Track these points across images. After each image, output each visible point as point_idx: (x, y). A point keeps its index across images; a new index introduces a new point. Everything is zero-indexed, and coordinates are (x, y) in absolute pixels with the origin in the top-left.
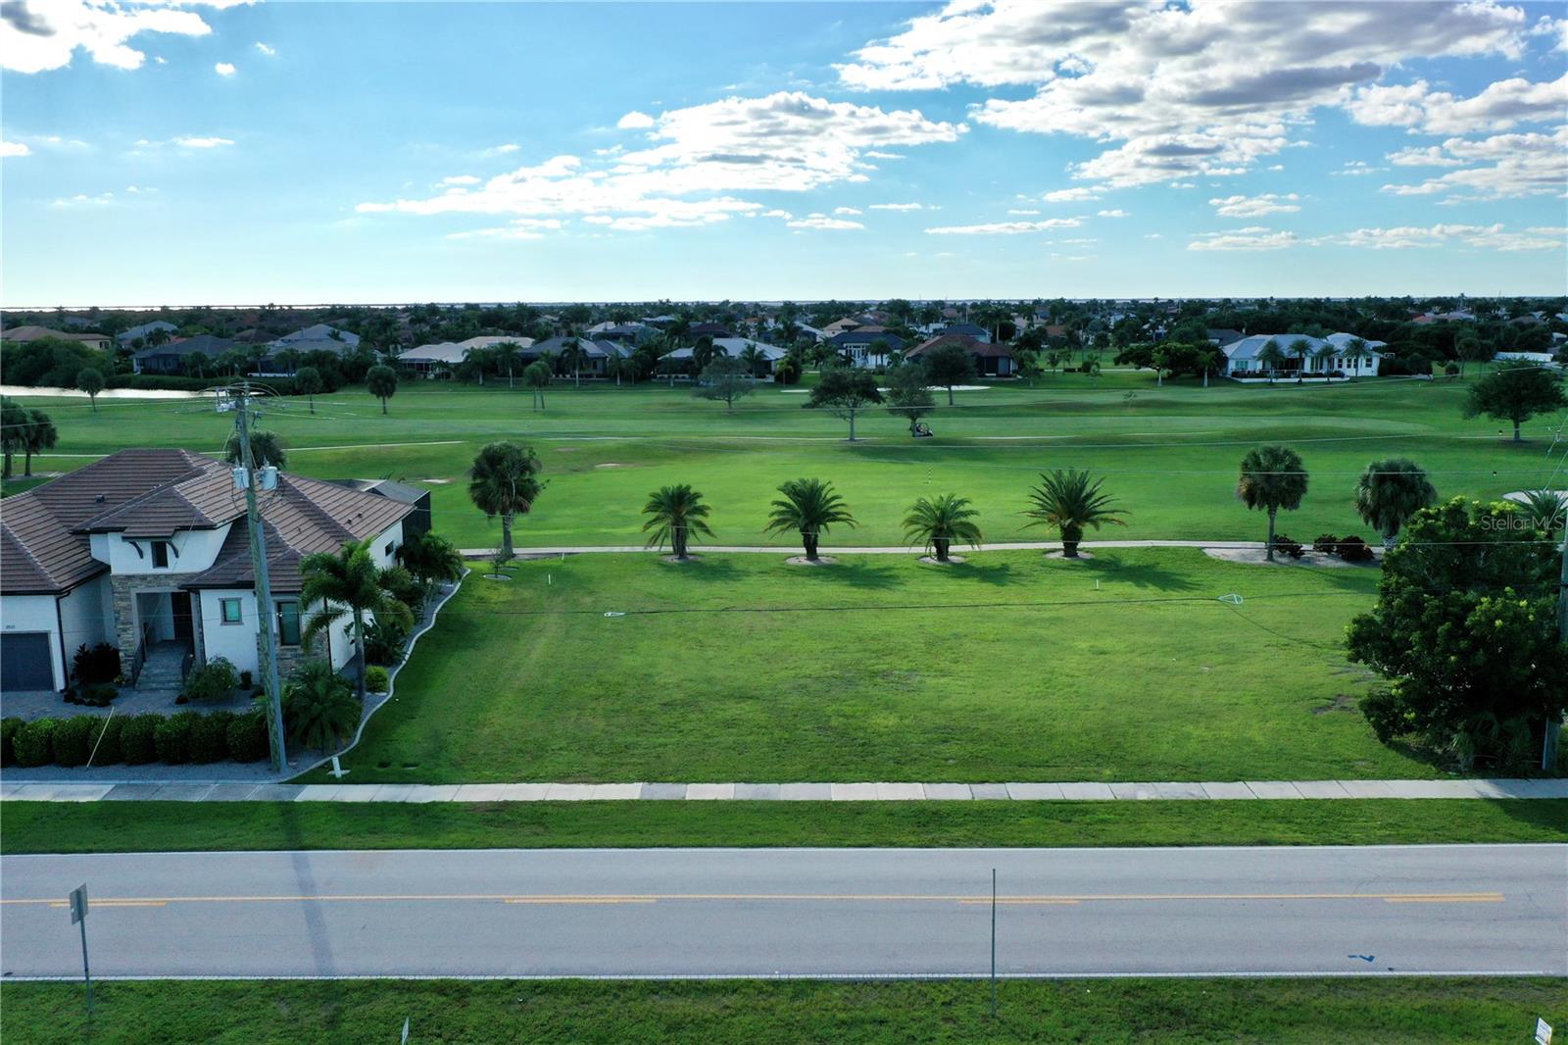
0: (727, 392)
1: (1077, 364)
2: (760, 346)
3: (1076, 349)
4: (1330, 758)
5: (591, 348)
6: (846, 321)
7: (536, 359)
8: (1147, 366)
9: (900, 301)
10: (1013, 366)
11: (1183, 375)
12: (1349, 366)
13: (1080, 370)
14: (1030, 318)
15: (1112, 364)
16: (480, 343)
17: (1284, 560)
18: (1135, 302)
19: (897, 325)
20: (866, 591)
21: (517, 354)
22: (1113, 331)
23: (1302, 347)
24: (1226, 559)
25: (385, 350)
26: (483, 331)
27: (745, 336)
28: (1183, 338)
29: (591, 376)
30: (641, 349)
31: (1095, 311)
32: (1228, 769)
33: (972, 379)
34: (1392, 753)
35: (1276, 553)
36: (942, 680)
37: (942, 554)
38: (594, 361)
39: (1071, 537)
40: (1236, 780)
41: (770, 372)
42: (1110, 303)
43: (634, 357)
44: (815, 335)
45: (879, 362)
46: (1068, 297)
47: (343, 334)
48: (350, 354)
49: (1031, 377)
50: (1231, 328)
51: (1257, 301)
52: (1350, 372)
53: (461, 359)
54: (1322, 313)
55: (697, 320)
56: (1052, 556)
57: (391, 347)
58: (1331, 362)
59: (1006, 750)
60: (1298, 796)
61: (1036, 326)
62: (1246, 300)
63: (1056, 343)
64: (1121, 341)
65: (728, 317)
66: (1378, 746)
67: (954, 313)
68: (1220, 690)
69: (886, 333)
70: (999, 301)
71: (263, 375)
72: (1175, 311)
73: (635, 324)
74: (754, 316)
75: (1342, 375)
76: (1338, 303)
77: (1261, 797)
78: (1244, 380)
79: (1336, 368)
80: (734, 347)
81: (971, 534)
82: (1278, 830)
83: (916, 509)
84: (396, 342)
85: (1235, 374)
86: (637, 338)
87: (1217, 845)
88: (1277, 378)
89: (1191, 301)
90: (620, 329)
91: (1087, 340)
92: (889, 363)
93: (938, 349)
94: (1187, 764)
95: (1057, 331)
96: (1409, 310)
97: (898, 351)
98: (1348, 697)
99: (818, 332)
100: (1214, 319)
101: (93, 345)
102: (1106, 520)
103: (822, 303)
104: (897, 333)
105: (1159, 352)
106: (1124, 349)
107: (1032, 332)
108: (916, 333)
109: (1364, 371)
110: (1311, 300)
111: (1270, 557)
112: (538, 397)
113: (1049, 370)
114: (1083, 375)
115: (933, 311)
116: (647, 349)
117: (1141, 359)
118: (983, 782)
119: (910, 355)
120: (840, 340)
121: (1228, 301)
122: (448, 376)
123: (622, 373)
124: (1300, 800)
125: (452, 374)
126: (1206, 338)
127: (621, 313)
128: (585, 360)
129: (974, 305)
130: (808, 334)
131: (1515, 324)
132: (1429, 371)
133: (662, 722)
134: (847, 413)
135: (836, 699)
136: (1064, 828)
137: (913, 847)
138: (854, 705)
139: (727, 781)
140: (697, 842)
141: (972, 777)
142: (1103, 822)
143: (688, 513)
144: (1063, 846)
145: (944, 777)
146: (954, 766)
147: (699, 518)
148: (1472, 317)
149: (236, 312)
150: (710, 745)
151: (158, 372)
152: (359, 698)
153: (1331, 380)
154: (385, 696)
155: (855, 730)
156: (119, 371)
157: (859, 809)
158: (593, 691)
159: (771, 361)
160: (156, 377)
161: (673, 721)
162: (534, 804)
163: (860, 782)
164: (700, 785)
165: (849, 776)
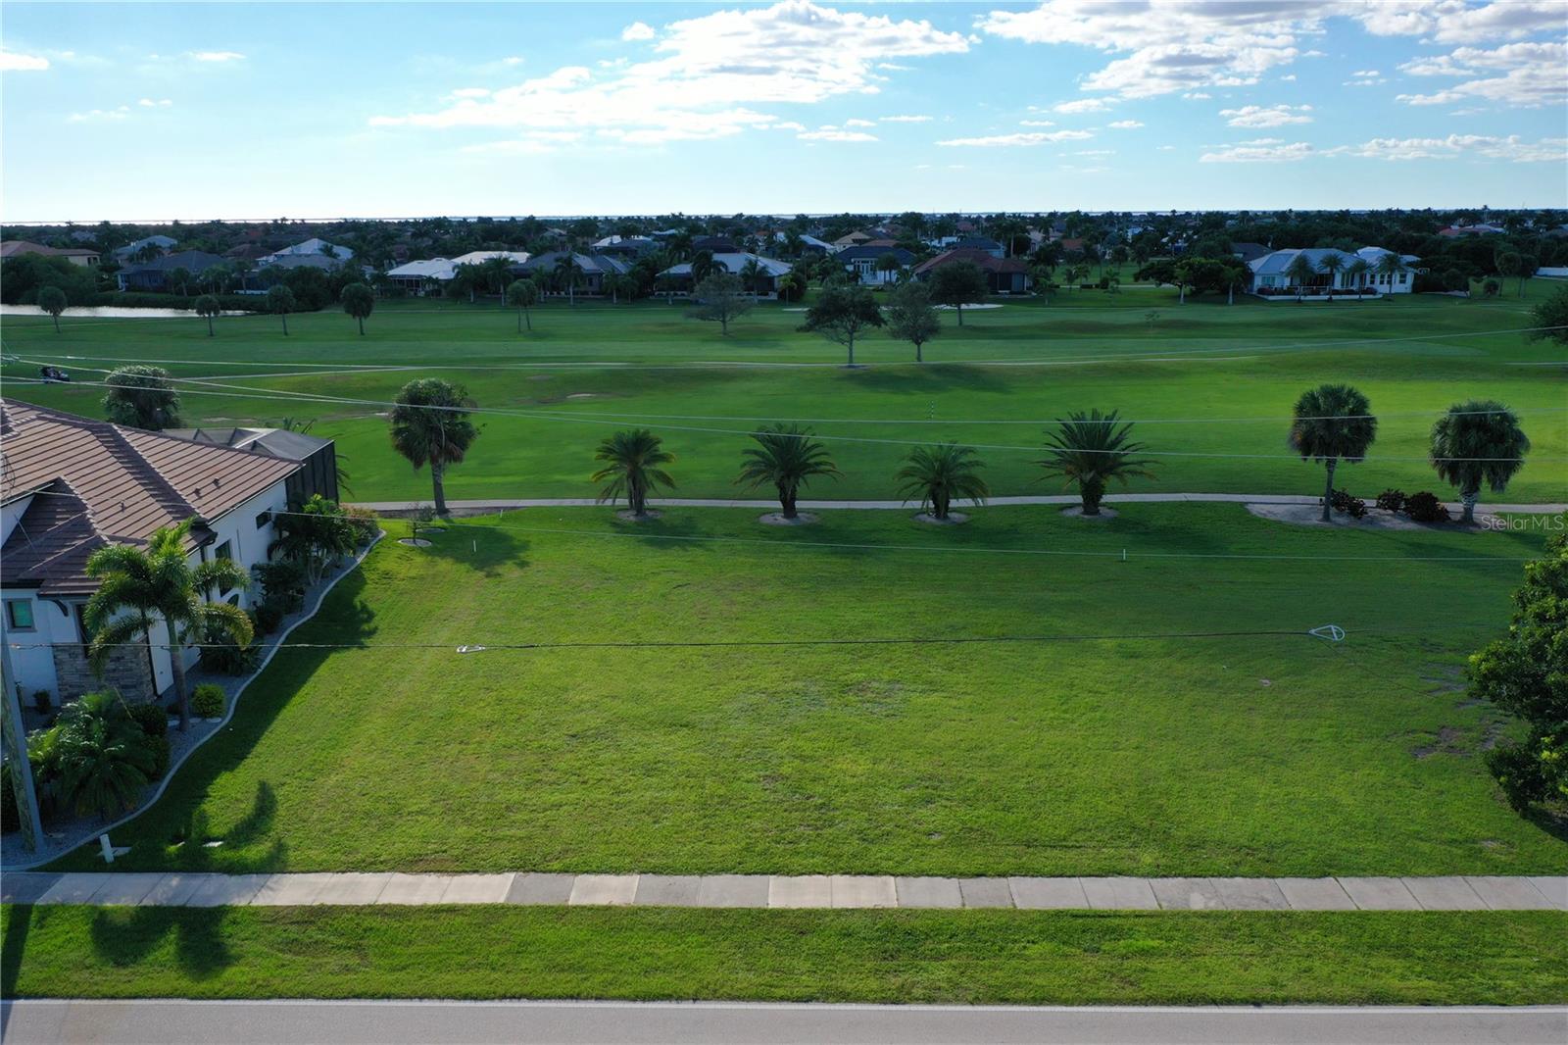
0: (721, 312)
1: (1094, 280)
2: (763, 261)
3: (1093, 265)
4: (1446, 835)
5: (586, 263)
6: (857, 235)
7: (529, 276)
8: (1169, 282)
9: (913, 214)
10: (1027, 282)
11: (1207, 292)
12: (1382, 283)
13: (1097, 286)
14: (1046, 232)
15: (1132, 279)
16: (476, 258)
17: (1342, 520)
18: (1151, 214)
19: (910, 238)
20: (848, 561)
21: (509, 271)
22: (1131, 245)
23: (1333, 262)
24: (1273, 518)
25: (379, 265)
26: (485, 245)
27: (752, 251)
28: (1207, 252)
29: (586, 293)
30: (638, 265)
31: (1112, 224)
32: (1310, 855)
33: (984, 297)
34: (1530, 828)
35: (1333, 510)
36: (935, 698)
37: (941, 510)
38: (589, 277)
39: (1092, 496)
40: (1325, 875)
41: (773, 290)
42: (1127, 215)
43: (631, 274)
44: (824, 249)
45: (888, 279)
46: (1084, 209)
47: (336, 249)
48: (337, 270)
49: (1045, 293)
50: (1254, 241)
51: (1276, 213)
52: (1384, 289)
53: (452, 275)
54: (1348, 226)
55: (706, 234)
56: (1070, 513)
57: (386, 262)
58: (1362, 278)
59: (1011, 818)
60: (1415, 907)
61: (1052, 239)
62: (1264, 212)
63: (1072, 258)
64: (1141, 256)
65: (737, 231)
66: (1510, 815)
67: (968, 225)
68: (1287, 717)
69: (897, 246)
70: (1014, 214)
71: (248, 292)
72: (1192, 224)
73: (641, 238)
74: (764, 230)
75: (1373, 292)
76: (1358, 215)
77: (1364, 908)
78: (1271, 298)
79: (1368, 284)
80: (735, 262)
81: (973, 488)
82: (1393, 974)
83: (913, 459)
84: (389, 257)
85: (1261, 291)
86: (639, 251)
87: (1309, 1002)
88: (1305, 295)
89: (1209, 214)
90: (627, 243)
91: (1105, 253)
92: (898, 279)
93: (947, 265)
94: (1254, 845)
95: (1074, 245)
96: (1438, 224)
97: (907, 267)
98: (1454, 729)
99: (827, 246)
100: (1237, 232)
101: (79, 261)
102: (1133, 473)
103: (836, 216)
104: (908, 247)
105: (1182, 268)
106: (1144, 265)
107: (1049, 246)
108: (928, 247)
109: (1398, 288)
110: (1336, 213)
111: (1326, 517)
112: (524, 317)
113: (1065, 286)
114: (1099, 293)
115: (948, 224)
116: (645, 264)
117: (1162, 274)
118: (979, 875)
119: (920, 270)
120: (848, 255)
121: (1245, 213)
122: (437, 293)
123: (618, 290)
124: (1417, 914)
125: (443, 291)
126: (1231, 252)
127: (628, 226)
128: (580, 275)
129: (989, 218)
130: (817, 248)
131: (1550, 237)
132: (1466, 288)
133: (563, 766)
134: (846, 336)
135: (792, 730)
136: (1090, 965)
137: (874, 1001)
138: (815, 739)
139: (630, 871)
140: (569, 989)
141: (962, 867)
142: (1144, 953)
143: (647, 462)
144: (1088, 1002)
145: (924, 866)
146: (941, 845)
147: (660, 466)
148: (1500, 230)
149: (247, 226)
150: (619, 806)
151: (142, 289)
152: (180, 729)
153: (1363, 297)
154: (219, 723)
155: (814, 780)
156: (104, 289)
157: (803, 924)
158: (487, 714)
159: (774, 277)
160: (138, 295)
161: (578, 764)
162: (359, 910)
163: (810, 874)
164: (592, 878)
165: (796, 862)
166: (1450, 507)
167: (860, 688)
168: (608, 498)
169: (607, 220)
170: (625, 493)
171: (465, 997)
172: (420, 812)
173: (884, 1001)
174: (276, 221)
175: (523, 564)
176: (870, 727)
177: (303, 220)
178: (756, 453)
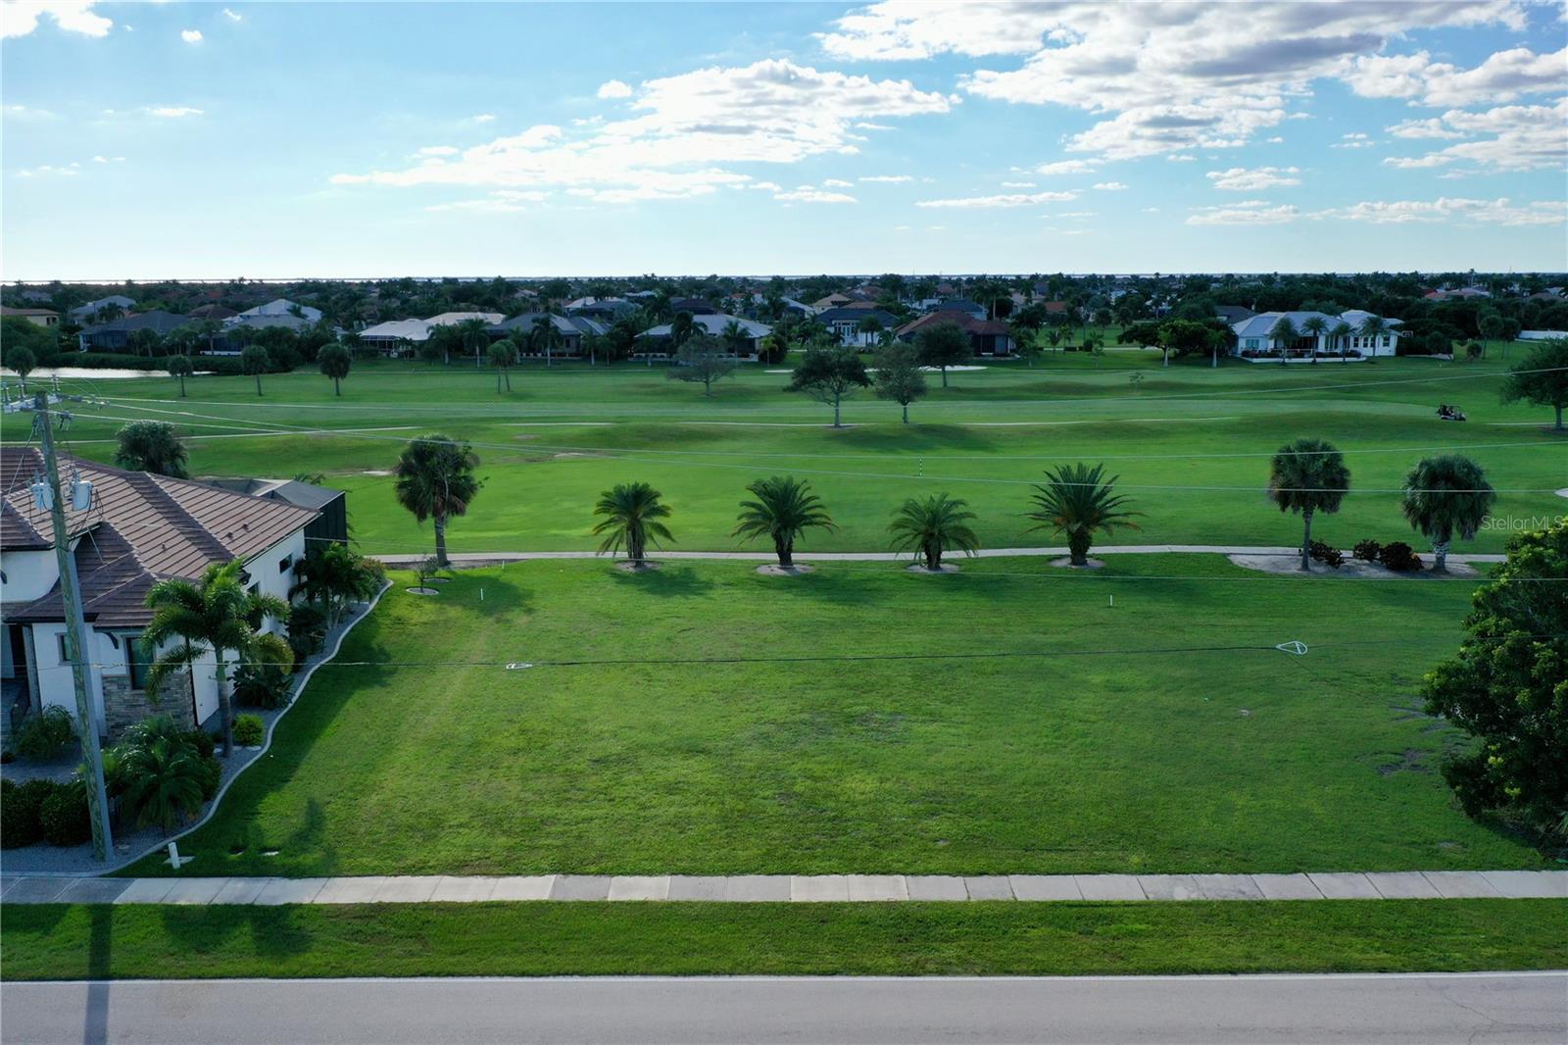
0: (704, 372)
1: (1078, 343)
2: (744, 323)
3: (1077, 327)
4: (1407, 838)
5: (563, 324)
6: (836, 297)
7: (505, 337)
8: (1153, 345)
9: (892, 276)
10: (1011, 345)
11: (1191, 355)
12: (1365, 345)
13: (1081, 349)
14: (1028, 294)
15: (1115, 342)
16: (449, 319)
17: (1320, 569)
18: (1135, 277)
19: (889, 300)
20: (846, 608)
21: (485, 332)
22: (1115, 308)
23: (1316, 325)
24: (1253, 567)
25: (348, 326)
26: (455, 306)
27: (730, 313)
28: (1190, 315)
29: (563, 355)
30: (617, 326)
31: (1095, 287)
32: (1283, 855)
33: (969, 359)
34: (1482, 832)
35: (1311, 560)
36: (932, 727)
37: (934, 561)
38: (565, 339)
39: (1079, 545)
40: (1296, 871)
41: (754, 351)
42: (1110, 278)
43: (610, 335)
44: (803, 311)
45: (870, 340)
46: (1066, 272)
47: (304, 310)
48: (309, 331)
49: (1029, 356)
50: (1237, 304)
51: (1261, 277)
52: (1367, 352)
53: (425, 337)
54: (1332, 290)
55: (681, 295)
56: (1058, 564)
57: (356, 323)
58: (1346, 341)
59: (1010, 827)
60: (1376, 896)
61: (1034, 302)
62: (1249, 276)
63: (1055, 321)
64: (1124, 318)
65: (714, 292)
66: (1465, 821)
67: (949, 289)
68: (1265, 741)
69: (878, 308)
70: (995, 277)
71: (216, 353)
72: (1177, 287)
73: (615, 299)
74: (740, 292)
75: (1358, 355)
76: (1344, 278)
77: (1330, 897)
78: (1255, 360)
79: (1352, 347)
80: (715, 324)
81: (965, 540)
82: (1355, 949)
83: (905, 511)
84: (359, 318)
85: (1245, 353)
86: (616, 313)
87: (1280, 971)
88: (1289, 357)
89: (1194, 277)
90: (600, 305)
91: (1088, 316)
92: (880, 342)
93: (934, 325)
94: (1231, 847)
95: (1056, 307)
96: (1423, 287)
97: (889, 329)
98: (1418, 750)
99: (807, 308)
100: (1221, 296)
101: (39, 321)
102: (1119, 524)
103: (813, 278)
104: (889, 309)
105: (1166, 330)
106: (1128, 328)
107: (1032, 308)
108: (909, 309)
109: (1382, 351)
110: (1320, 276)
111: (1305, 566)
112: (503, 378)
113: (1049, 349)
114: (1084, 355)
115: (927, 286)
116: (624, 325)
117: (1146, 337)
118: (982, 874)
119: (902, 333)
120: (829, 317)
121: (1230, 276)
122: (412, 354)
123: (596, 352)
124: (1378, 902)
125: (417, 352)
126: (1214, 315)
127: (601, 288)
128: (559, 338)
129: (970, 280)
130: (796, 310)
131: (1535, 301)
132: (1449, 351)
133: (590, 786)
134: (832, 397)
135: (803, 754)
136: (1087, 944)
137: (892, 974)
138: (825, 763)
139: (661, 873)
140: (615, 967)
141: (967, 867)
142: (1133, 934)
143: (646, 515)
144: (1083, 973)
145: (932, 867)
146: (945, 849)
147: (658, 519)
148: (1487, 293)
149: (204, 286)
150: (646, 819)
151: (105, 350)
152: (225, 754)
153: (1347, 359)
154: (259, 751)
155: (825, 797)
156: (65, 349)
157: (825, 914)
158: (513, 742)
159: (754, 339)
160: (102, 355)
161: (604, 785)
162: (415, 907)
163: (827, 874)
164: (628, 879)
165: (815, 864)
166: (1423, 557)
167: (864, 719)
168: (607, 550)
169: (578, 281)
170: (624, 546)
171: (523, 975)
172: (461, 825)
173: (901, 974)
174: (233, 281)
175: (530, 611)
176: (875, 752)
177: (261, 280)
178: (753, 505)
